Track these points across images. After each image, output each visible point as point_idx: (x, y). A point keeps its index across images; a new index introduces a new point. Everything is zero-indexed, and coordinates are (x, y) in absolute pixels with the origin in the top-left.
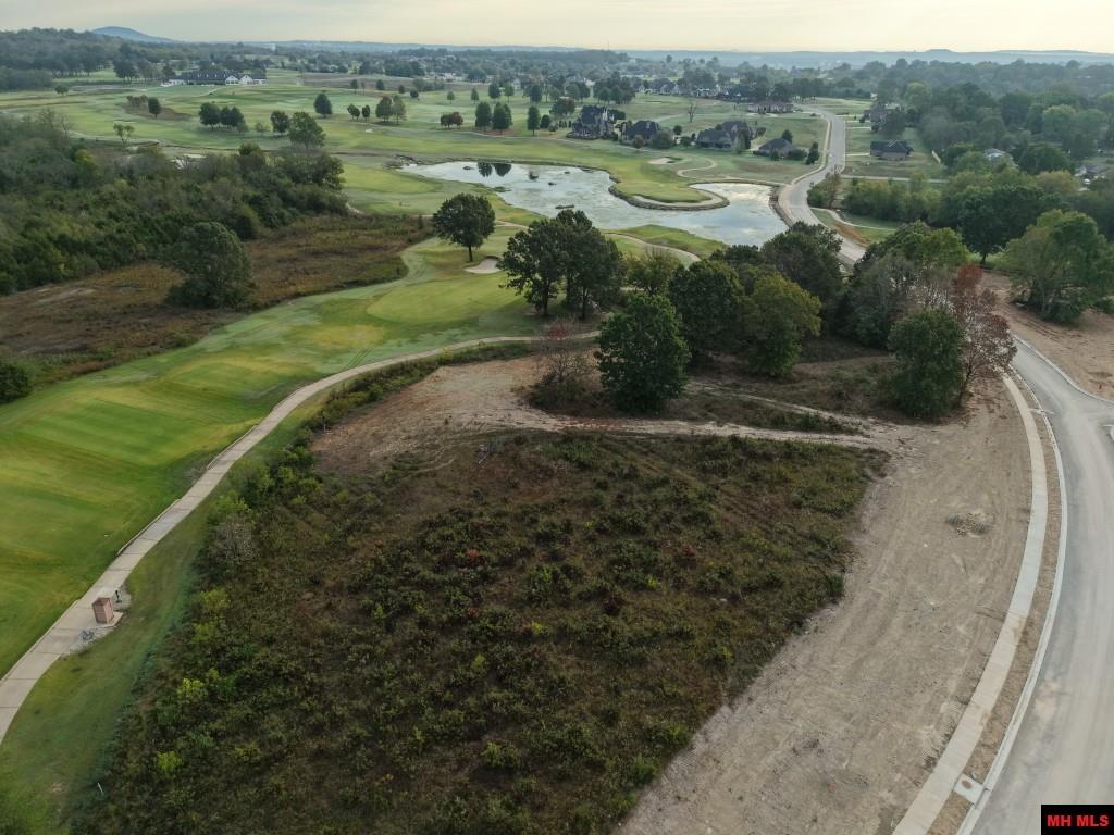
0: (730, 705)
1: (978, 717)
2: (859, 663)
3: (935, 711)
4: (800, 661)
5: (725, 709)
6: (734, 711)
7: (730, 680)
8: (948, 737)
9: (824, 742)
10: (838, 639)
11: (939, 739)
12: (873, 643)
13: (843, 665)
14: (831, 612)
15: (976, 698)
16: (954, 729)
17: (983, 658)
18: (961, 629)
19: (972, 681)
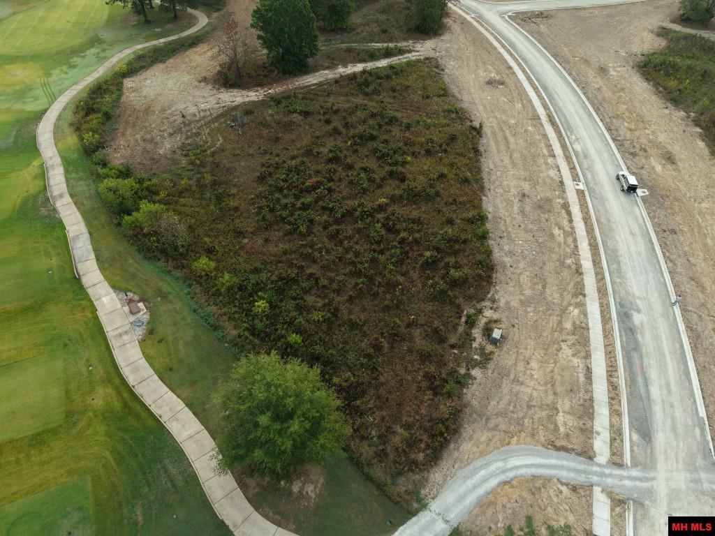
0: (484, 195)
1: (562, 160)
2: (511, 157)
3: (547, 164)
4: (492, 166)
5: (484, 198)
6: (487, 197)
7: (475, 186)
8: (559, 171)
9: (527, 192)
10: (495, 151)
11: (558, 173)
12: (509, 148)
13: (507, 161)
14: (483, 141)
15: (556, 152)
16: (558, 167)
17: (545, 136)
18: (530, 128)
19: (549, 146)
